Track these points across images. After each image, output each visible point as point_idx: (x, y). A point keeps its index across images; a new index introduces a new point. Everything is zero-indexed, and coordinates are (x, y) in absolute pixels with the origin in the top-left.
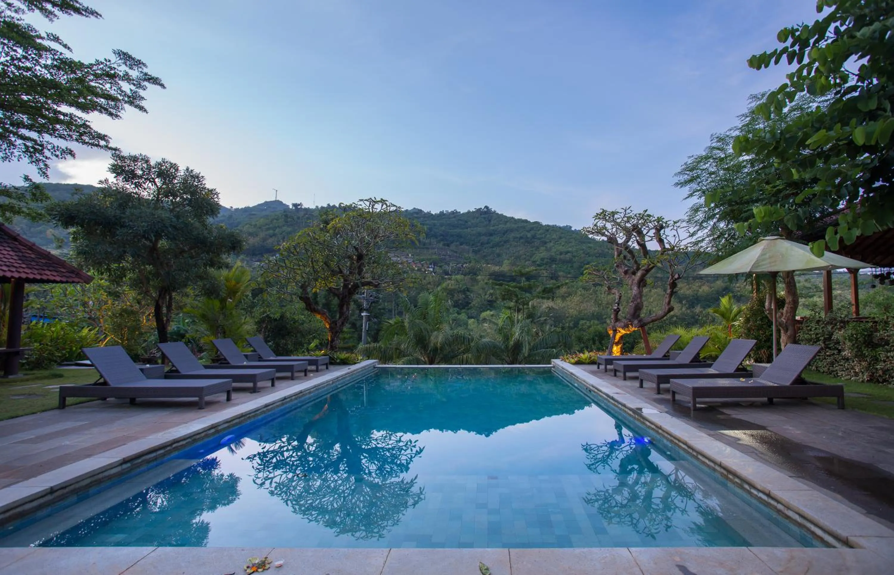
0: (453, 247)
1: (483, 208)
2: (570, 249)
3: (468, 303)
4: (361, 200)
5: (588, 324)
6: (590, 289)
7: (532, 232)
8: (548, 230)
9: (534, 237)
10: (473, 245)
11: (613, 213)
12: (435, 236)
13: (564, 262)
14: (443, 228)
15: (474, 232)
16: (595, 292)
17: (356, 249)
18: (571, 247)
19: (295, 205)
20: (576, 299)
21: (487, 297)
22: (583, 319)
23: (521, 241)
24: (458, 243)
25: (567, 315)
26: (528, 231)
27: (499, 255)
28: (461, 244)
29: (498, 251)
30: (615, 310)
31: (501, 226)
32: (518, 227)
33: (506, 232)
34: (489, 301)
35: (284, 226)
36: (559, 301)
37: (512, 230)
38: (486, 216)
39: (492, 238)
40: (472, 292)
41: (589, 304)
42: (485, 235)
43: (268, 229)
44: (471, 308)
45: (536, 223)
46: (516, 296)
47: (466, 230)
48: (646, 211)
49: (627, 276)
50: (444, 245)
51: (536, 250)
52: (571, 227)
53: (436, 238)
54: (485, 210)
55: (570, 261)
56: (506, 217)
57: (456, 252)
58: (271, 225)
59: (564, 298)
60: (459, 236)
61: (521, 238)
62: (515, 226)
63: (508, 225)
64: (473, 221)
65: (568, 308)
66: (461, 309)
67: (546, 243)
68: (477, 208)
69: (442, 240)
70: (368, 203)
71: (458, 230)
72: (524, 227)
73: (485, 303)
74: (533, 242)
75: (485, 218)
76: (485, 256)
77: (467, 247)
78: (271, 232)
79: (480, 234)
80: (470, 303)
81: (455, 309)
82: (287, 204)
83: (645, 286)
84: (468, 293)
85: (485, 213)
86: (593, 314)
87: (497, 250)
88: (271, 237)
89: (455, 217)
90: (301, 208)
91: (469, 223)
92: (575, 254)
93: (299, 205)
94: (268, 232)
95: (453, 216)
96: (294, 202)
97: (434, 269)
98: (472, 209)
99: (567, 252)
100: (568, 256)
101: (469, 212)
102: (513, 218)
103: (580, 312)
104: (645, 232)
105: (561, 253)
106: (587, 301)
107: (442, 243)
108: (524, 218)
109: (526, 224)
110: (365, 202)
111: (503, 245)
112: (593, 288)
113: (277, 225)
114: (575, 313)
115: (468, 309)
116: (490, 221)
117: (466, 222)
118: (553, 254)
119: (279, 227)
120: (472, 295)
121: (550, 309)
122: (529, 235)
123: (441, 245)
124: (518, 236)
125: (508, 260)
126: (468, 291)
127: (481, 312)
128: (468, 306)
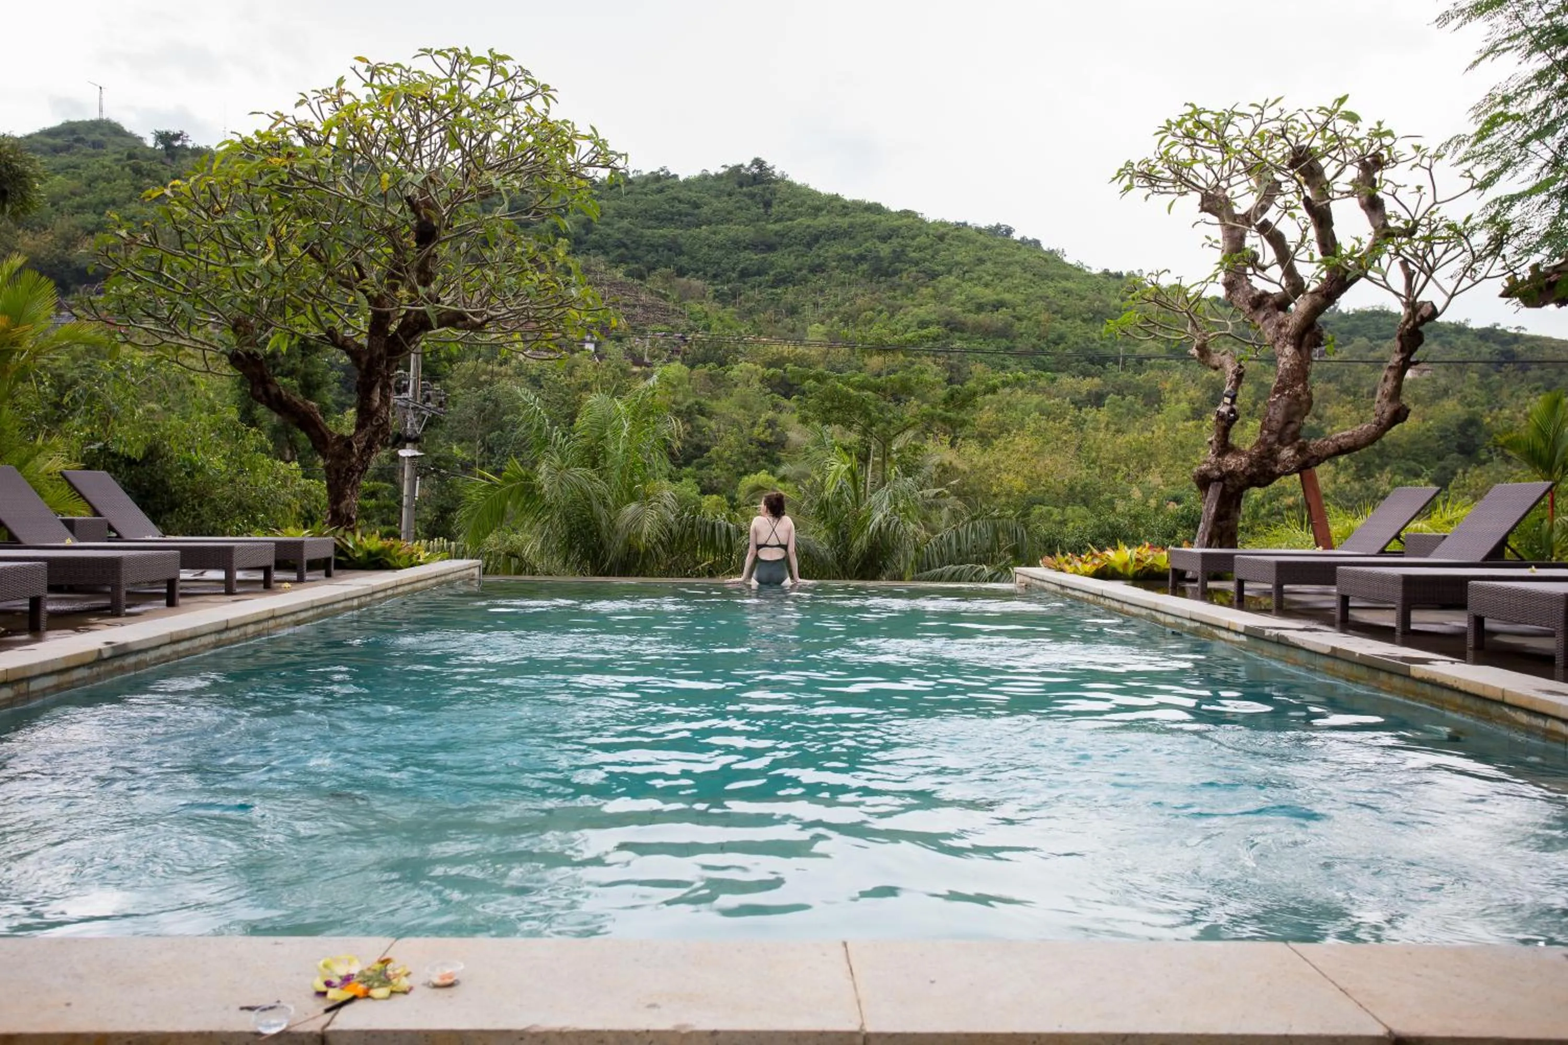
0: (655, 281)
1: (747, 164)
2: (1007, 296)
3: (701, 450)
4: (427, 52)
5: (1057, 515)
6: (1062, 416)
7: (895, 241)
8: (941, 238)
9: (898, 256)
10: (715, 276)
11: (1227, 118)
12: (601, 247)
13: (987, 332)
14: (625, 223)
15: (719, 237)
16: (1079, 424)
17: (414, 208)
18: (1009, 290)
19: (165, 138)
20: (1022, 443)
21: (756, 431)
22: (1042, 503)
23: (864, 267)
24: (671, 270)
25: (995, 489)
26: (884, 239)
27: (793, 311)
28: (681, 272)
29: (790, 297)
30: (1221, 417)
31: (805, 221)
32: (851, 226)
33: (816, 239)
34: (763, 444)
35: (130, 199)
36: (972, 448)
37: (834, 235)
38: (757, 189)
39: (772, 257)
40: (710, 415)
41: (1061, 460)
42: (753, 246)
43: (80, 208)
44: (711, 462)
45: (907, 214)
46: (866, 414)
47: (695, 231)
48: (1341, 101)
49: (1262, 315)
50: (629, 274)
51: (904, 295)
52: (1009, 231)
53: (606, 253)
54: (755, 170)
55: (1004, 332)
56: (814, 194)
57: (665, 297)
58: (88, 197)
59: (985, 440)
60: (674, 248)
61: (862, 258)
62: (844, 222)
63: (823, 221)
64: (716, 204)
65: (999, 470)
66: (679, 467)
67: (934, 276)
68: (730, 165)
69: (622, 260)
70: (446, 64)
71: (668, 231)
72: (871, 227)
73: (753, 449)
74: (895, 273)
75: (752, 196)
76: (750, 312)
77: (697, 283)
78: (90, 218)
79: (737, 245)
80: (708, 449)
82: (138, 132)
83: (1318, 345)
84: (702, 420)
85: (756, 180)
86: (1072, 489)
87: (789, 295)
88: (91, 233)
89: (661, 191)
90: (183, 147)
91: (705, 209)
92: (1022, 310)
93: (177, 137)
94: (78, 219)
95: (655, 186)
96: (163, 129)
97: (597, 345)
98: (715, 169)
99: (998, 305)
100: (1000, 318)
101: (705, 177)
102: (836, 198)
103: (1033, 481)
104: (1329, 173)
105: (980, 308)
106: (1053, 451)
107: (623, 268)
108: (870, 199)
109: (874, 218)
110: (438, 58)
111: (805, 280)
112: (1073, 411)
113: (107, 197)
114: (1019, 483)
115: (700, 467)
116: (768, 205)
117: (696, 206)
118: (956, 309)
119: (114, 202)
120: (713, 424)
121: (945, 471)
122: (885, 250)
123: (619, 274)
124: (853, 252)
125: (822, 323)
126: (702, 412)
127: (741, 475)
128: (702, 456)
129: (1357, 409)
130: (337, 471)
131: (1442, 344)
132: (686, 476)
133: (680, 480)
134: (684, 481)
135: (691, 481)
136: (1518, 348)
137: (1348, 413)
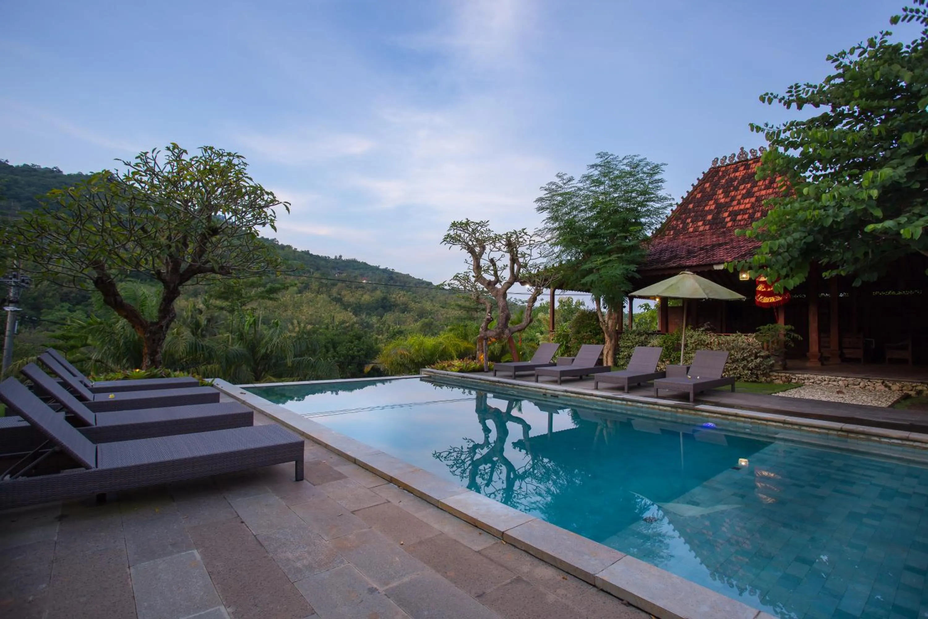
30: (488, 319)
66: (74, 305)
80: (90, 298)
81: (64, 304)
115: (87, 306)
128: (87, 301)
129: (351, 293)
130: (154, 340)
131: (372, 272)
132: (78, 310)
133: (75, 311)
134: (77, 312)
135: (80, 312)
136: (394, 276)
137: (349, 294)
